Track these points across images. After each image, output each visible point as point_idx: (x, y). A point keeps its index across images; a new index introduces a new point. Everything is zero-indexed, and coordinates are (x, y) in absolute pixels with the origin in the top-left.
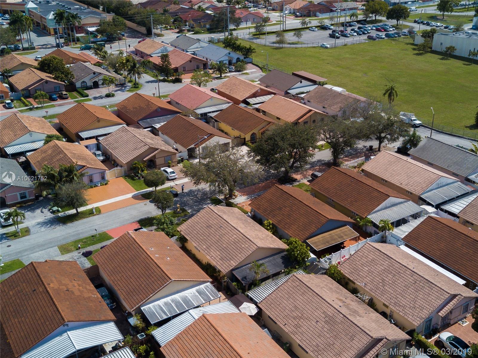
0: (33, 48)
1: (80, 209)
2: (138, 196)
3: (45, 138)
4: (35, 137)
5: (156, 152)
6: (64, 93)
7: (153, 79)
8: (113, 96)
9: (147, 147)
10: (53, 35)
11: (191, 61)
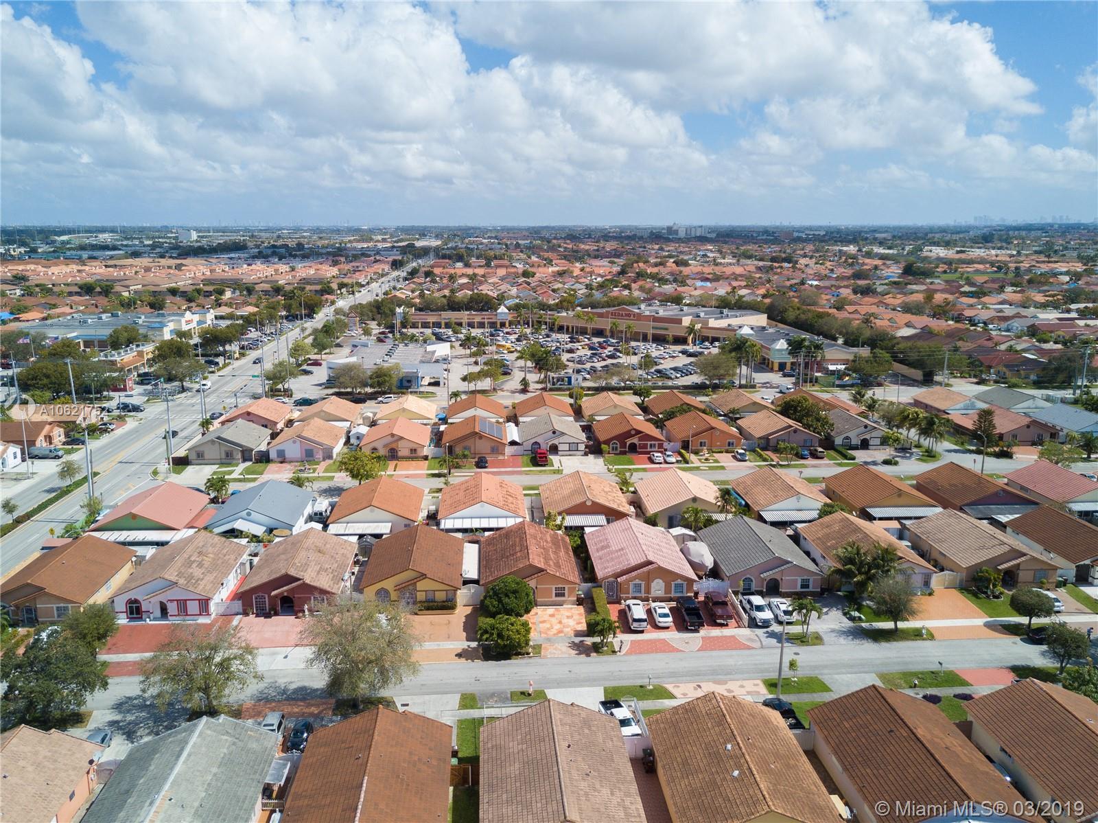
0: (754, 387)
1: (901, 625)
2: (995, 626)
3: (820, 508)
4: (804, 502)
5: (1023, 559)
6: (820, 449)
7: (957, 448)
8: (896, 463)
9: (1006, 549)
10: (776, 371)
11: (1028, 427)
